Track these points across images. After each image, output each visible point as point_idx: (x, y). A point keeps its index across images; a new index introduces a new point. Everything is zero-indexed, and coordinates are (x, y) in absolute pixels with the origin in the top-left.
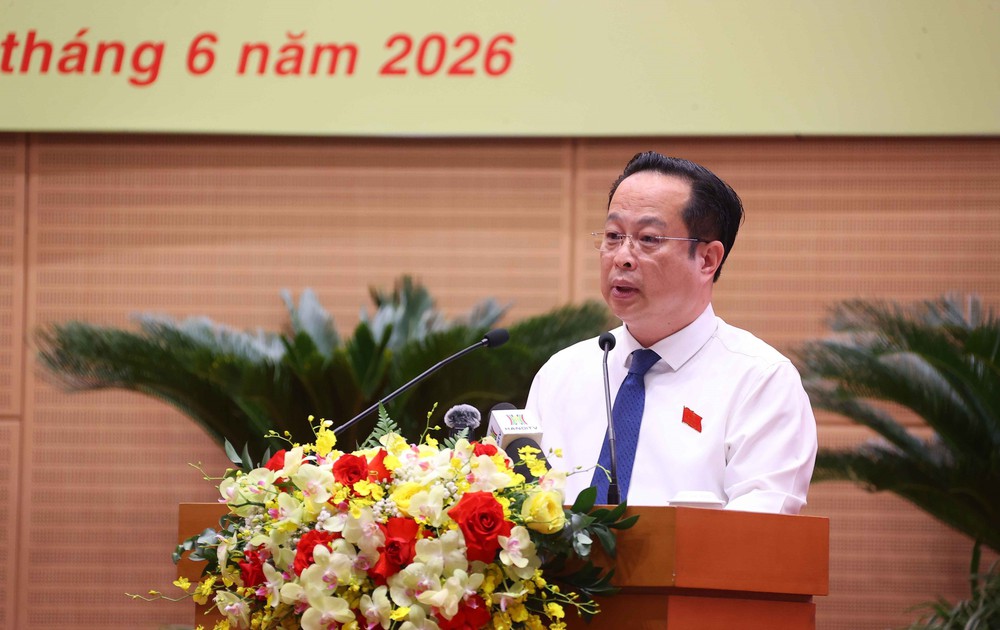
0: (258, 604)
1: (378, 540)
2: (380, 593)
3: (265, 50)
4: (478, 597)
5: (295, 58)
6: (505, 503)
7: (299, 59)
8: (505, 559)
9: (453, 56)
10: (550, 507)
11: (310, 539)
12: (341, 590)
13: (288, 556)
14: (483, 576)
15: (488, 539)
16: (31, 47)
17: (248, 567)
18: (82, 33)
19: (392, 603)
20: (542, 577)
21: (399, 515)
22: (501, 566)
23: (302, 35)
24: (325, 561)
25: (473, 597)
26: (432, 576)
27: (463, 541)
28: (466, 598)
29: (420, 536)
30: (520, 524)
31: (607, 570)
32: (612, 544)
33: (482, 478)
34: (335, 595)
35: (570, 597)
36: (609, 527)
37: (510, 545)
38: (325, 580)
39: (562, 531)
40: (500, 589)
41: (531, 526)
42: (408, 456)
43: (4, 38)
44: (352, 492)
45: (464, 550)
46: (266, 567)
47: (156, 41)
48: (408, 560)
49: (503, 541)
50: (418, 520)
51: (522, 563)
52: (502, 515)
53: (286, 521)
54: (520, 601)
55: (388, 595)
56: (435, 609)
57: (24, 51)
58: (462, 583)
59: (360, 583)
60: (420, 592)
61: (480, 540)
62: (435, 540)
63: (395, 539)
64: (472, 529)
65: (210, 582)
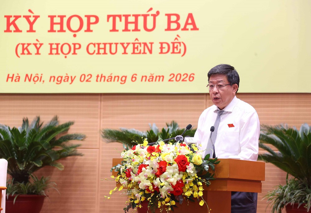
0: (129, 182)
1: (157, 166)
2: (158, 179)
3: (146, 77)
4: (181, 180)
5: (152, 78)
6: (188, 158)
7: (153, 79)
8: (188, 171)
9: (182, 78)
10: (199, 159)
11: (141, 166)
12: (148, 178)
13: (136, 170)
14: (182, 175)
15: (184, 166)
16: (102, 77)
17: (127, 173)
18: (111, 74)
19: (161, 181)
20: (197, 175)
21: (162, 160)
22: (187, 173)
23: (153, 74)
24: (145, 171)
25: (180, 180)
26: (170, 175)
27: (178, 167)
28: (178, 180)
29: (167, 165)
30: (192, 163)
31: (212, 174)
32: (214, 168)
33: (182, 152)
34: (147, 179)
35: (204, 180)
36: (213, 163)
37: (189, 168)
38: (145, 176)
39: (202, 164)
40: (187, 178)
41: (194, 163)
42: (165, 147)
43: (97, 75)
44: (151, 155)
45: (178, 169)
46: (131, 173)
47: (125, 75)
48: (165, 171)
49: (187, 167)
50: (167, 162)
51: (192, 172)
52: (187, 160)
53: (136, 162)
54: (191, 181)
55: (160, 179)
56: (171, 183)
57: (100, 78)
58: (177, 177)
59: (153, 176)
60: (167, 179)
61: (182, 166)
62: (171, 166)
63: (162, 166)
64: (180, 164)
65: (119, 176)
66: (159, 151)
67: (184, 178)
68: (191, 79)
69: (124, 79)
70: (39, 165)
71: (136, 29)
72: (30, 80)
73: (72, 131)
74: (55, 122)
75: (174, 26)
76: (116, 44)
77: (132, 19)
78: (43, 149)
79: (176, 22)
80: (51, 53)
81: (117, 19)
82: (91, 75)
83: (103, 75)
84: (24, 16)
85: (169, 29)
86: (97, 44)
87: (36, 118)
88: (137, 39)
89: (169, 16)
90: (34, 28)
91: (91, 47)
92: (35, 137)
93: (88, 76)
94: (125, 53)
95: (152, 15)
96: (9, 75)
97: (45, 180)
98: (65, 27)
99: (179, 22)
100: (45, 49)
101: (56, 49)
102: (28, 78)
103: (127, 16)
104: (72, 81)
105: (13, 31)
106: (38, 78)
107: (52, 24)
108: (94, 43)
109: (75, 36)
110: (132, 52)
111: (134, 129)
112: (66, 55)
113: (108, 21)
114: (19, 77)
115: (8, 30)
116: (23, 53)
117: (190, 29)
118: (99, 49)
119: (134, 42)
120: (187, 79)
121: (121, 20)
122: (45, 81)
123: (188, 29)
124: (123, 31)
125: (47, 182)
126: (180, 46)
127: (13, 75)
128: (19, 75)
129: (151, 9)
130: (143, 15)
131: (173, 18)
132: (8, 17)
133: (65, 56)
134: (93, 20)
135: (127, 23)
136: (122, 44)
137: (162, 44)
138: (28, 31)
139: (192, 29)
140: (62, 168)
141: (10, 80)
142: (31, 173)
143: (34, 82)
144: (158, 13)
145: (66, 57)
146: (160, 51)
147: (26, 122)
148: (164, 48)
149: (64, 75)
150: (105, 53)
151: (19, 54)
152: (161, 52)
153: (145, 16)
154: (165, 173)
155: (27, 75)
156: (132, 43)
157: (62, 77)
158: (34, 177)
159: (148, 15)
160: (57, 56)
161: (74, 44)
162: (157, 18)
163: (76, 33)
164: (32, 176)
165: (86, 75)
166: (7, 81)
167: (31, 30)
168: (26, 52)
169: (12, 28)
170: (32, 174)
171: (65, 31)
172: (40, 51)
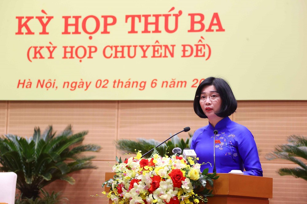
0: (121, 198)
1: (150, 181)
2: (151, 195)
3: (167, 82)
5: (173, 84)
6: (184, 172)
8: (183, 187)
10: (195, 173)
11: (134, 181)
13: (128, 185)
14: (177, 191)
15: (179, 181)
16: (119, 82)
17: (119, 188)
18: (129, 79)
19: (154, 198)
20: (193, 192)
21: (156, 175)
22: (182, 189)
23: (175, 79)
24: (137, 187)
25: (175, 197)
26: (164, 191)
27: (172, 182)
28: (173, 197)
29: (161, 180)
30: (188, 177)
31: (211, 190)
32: (212, 183)
33: (178, 165)
34: (139, 196)
35: (200, 197)
36: (212, 179)
37: (185, 183)
38: (136, 192)
39: (199, 180)
40: (182, 195)
41: (190, 178)
42: (159, 160)
43: (114, 81)
44: (144, 169)
45: (172, 184)
46: (123, 188)
47: (145, 81)
48: (158, 187)
49: (183, 182)
50: (161, 176)
51: (188, 188)
52: (182, 175)
53: (128, 176)
54: (187, 198)
55: (153, 196)
56: (164, 200)
57: (118, 83)
58: (172, 193)
59: (146, 193)
60: (160, 195)
61: (176, 182)
62: (165, 182)
63: (155, 181)
64: (174, 179)
65: (111, 192)
66: (153, 165)
67: (179, 195)
69: (143, 85)
70: (48, 179)
71: (157, 31)
72: (42, 86)
73: (87, 141)
74: (69, 131)
75: (197, 27)
76: (135, 47)
77: (152, 19)
78: (53, 161)
79: (200, 22)
80: (65, 57)
81: (137, 19)
82: (108, 81)
83: (120, 81)
84: (37, 17)
85: (192, 30)
86: (114, 46)
87: (48, 127)
88: (157, 41)
89: (192, 16)
90: (47, 30)
91: (108, 49)
92: (45, 148)
93: (104, 81)
94: (144, 56)
95: (174, 15)
96: (20, 81)
97: (55, 195)
98: (80, 29)
99: (203, 22)
100: (59, 53)
101: (70, 52)
102: (40, 84)
103: (146, 17)
104: (87, 87)
105: (24, 33)
106: (51, 84)
107: (67, 25)
108: (111, 46)
109: (91, 38)
110: (152, 55)
111: (153, 140)
112: (81, 59)
113: (126, 22)
114: (31, 83)
115: (20, 33)
116: (35, 57)
117: (215, 30)
118: (116, 52)
119: (154, 44)
121: (140, 21)
122: (58, 88)
123: (213, 31)
124: (143, 32)
125: (58, 198)
126: (204, 48)
127: (25, 81)
128: (31, 81)
129: (173, 9)
130: (164, 15)
131: (197, 18)
132: (20, 19)
133: (79, 59)
134: (110, 20)
135: (147, 24)
136: (142, 47)
137: (184, 46)
138: (40, 33)
139: (217, 30)
140: (73, 182)
141: (21, 86)
142: (41, 187)
143: (46, 89)
144: (180, 12)
145: (81, 61)
146: (182, 54)
147: (37, 132)
148: (187, 51)
149: (79, 81)
150: (123, 57)
151: (31, 58)
152: (184, 56)
153: (167, 16)
154: (158, 189)
155: (39, 81)
156: (152, 46)
157: (76, 83)
158: (44, 191)
159: (170, 15)
160: (71, 59)
161: (90, 47)
162: (179, 18)
163: (92, 35)
164: (42, 191)
165: (103, 81)
166: (18, 87)
167: (44, 32)
168: (38, 55)
169: (24, 30)
170: (42, 189)
171: (80, 33)
172: (54, 55)
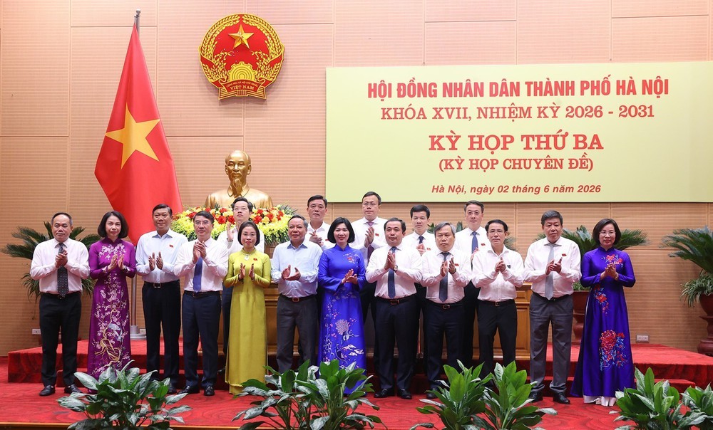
3: (558, 188)
7: (563, 190)
9: (590, 189)
18: (526, 186)
23: (564, 186)
43: (513, 187)
47: (539, 187)
68: (598, 190)
69: (537, 190)
71: (548, 148)
72: (453, 191)
76: (530, 160)
77: (543, 139)
79: (583, 142)
80: (471, 168)
81: (531, 139)
82: (508, 187)
84: (447, 136)
85: (577, 147)
86: (512, 159)
88: (548, 156)
89: (577, 136)
90: (456, 146)
91: (508, 162)
93: (505, 187)
94: (538, 168)
95: (561, 135)
96: (434, 186)
98: (484, 146)
99: (586, 141)
100: (466, 165)
101: (475, 164)
102: (451, 189)
103: (539, 137)
104: (491, 191)
105: (437, 149)
106: (460, 189)
107: (472, 142)
108: (510, 159)
109: (492, 153)
110: (544, 167)
112: (485, 169)
113: (522, 140)
114: (444, 188)
116: (446, 168)
117: (595, 148)
118: (515, 164)
119: (546, 158)
120: (594, 190)
121: (533, 140)
122: (467, 192)
124: (536, 149)
126: (587, 162)
127: (438, 186)
128: (444, 186)
129: (561, 131)
130: (553, 136)
131: (581, 138)
132: (432, 137)
134: (508, 139)
135: (539, 142)
136: (535, 160)
137: (571, 160)
138: (450, 149)
139: (597, 148)
141: (435, 191)
143: (457, 193)
144: (567, 134)
145: (485, 171)
146: (569, 166)
148: (573, 163)
149: (484, 187)
151: (443, 169)
152: (571, 168)
153: (556, 137)
155: (450, 187)
156: (544, 159)
159: (558, 136)
160: (477, 170)
161: (492, 160)
162: (566, 138)
163: (494, 151)
165: (503, 186)
166: (433, 191)
167: (453, 148)
168: (449, 167)
169: (436, 146)
171: (483, 149)
172: (462, 166)
